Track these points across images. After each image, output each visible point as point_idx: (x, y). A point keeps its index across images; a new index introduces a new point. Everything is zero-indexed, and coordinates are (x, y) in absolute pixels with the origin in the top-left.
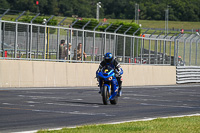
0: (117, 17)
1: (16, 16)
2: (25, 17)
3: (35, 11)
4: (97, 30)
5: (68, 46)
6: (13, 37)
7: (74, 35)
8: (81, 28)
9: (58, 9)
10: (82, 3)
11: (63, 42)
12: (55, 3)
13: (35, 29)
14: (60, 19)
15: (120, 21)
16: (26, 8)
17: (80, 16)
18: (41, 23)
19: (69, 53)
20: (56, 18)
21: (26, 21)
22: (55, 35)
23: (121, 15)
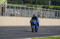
0: (55, 5)
1: (25, 5)
2: (28, 5)
3: (31, 3)
4: (49, 9)
5: (41, 14)
6: (24, 11)
7: (42, 10)
8: (44, 8)
9: (37, 3)
10: (45, 1)
11: (39, 12)
12: (37, 1)
13: (31, 9)
14: (38, 6)
15: (56, 6)
16: (28, 2)
17: (44, 5)
18: (32, 7)
19: (41, 16)
20: (37, 5)
21: (28, 6)
22: (37, 10)
23: (57, 5)
